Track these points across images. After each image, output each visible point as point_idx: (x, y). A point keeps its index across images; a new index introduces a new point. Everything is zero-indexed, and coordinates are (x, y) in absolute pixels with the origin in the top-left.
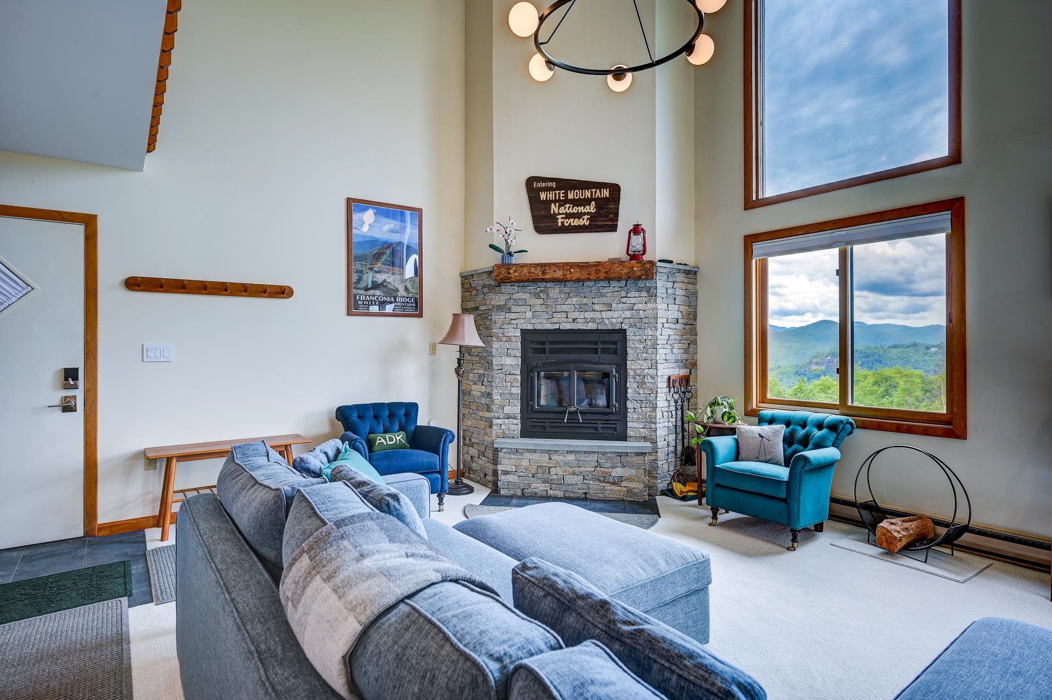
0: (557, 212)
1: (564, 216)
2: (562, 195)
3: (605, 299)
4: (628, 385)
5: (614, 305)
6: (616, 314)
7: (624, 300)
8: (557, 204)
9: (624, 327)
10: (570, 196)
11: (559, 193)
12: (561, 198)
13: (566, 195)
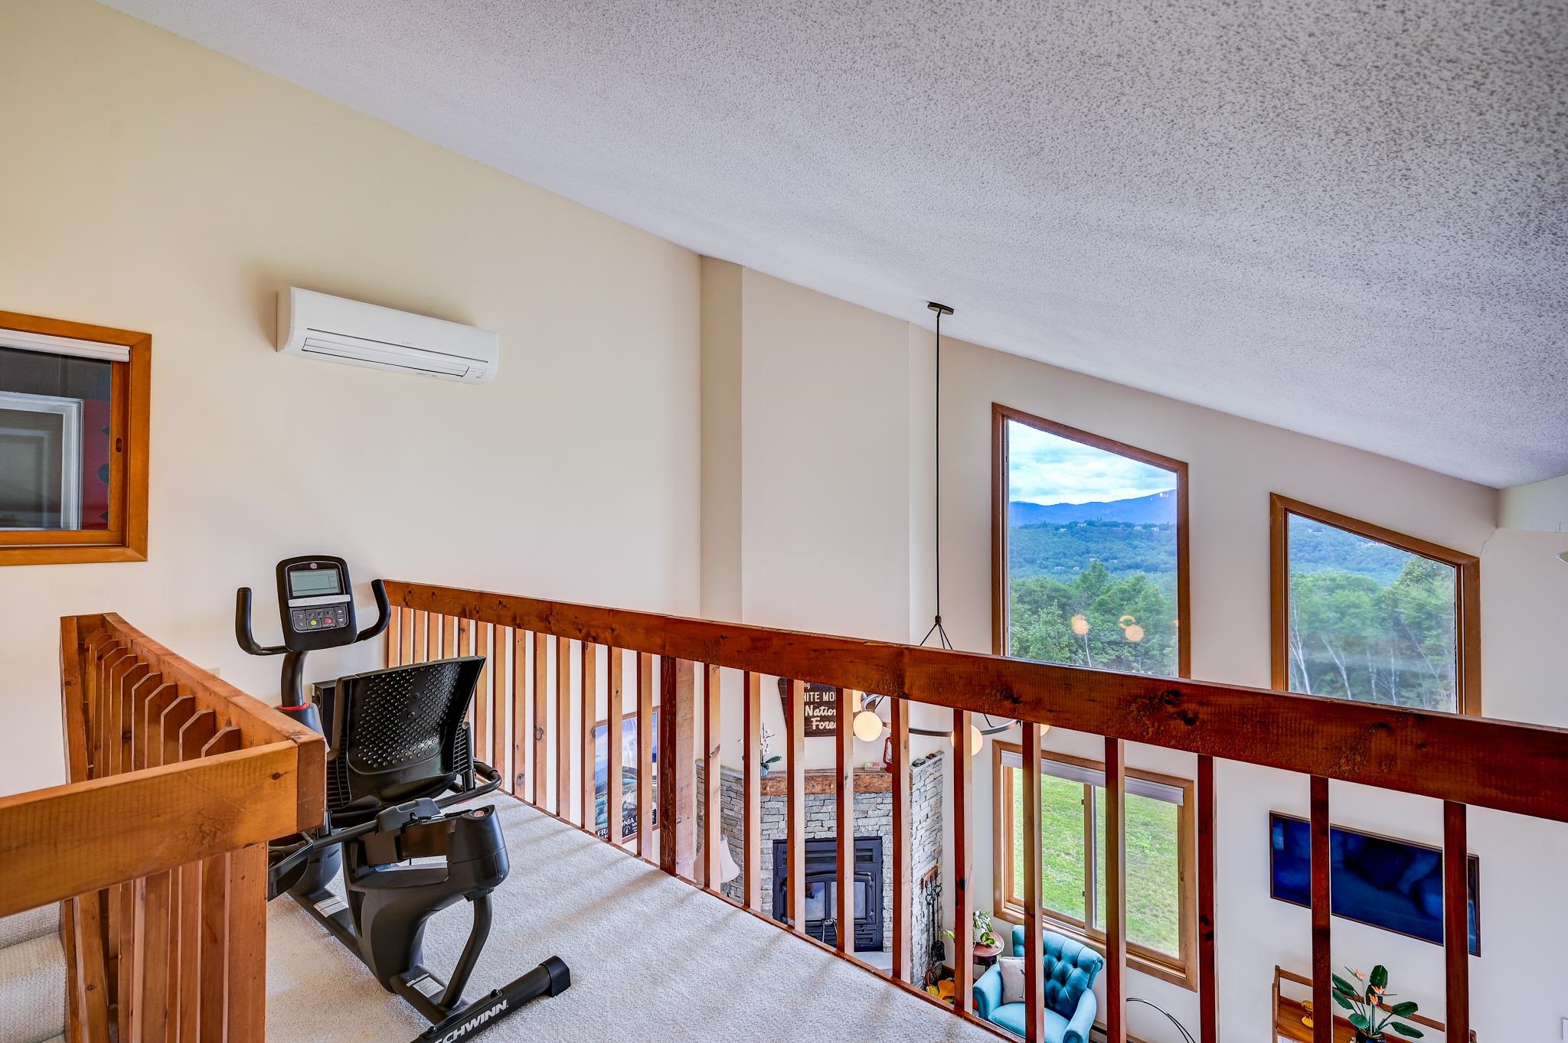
0: (811, 715)
1: (819, 719)
2: (816, 697)
3: (861, 806)
4: (884, 894)
5: (870, 812)
6: (872, 821)
7: (880, 807)
8: (812, 706)
9: (880, 834)
10: (826, 698)
11: (814, 695)
12: (816, 700)
13: (821, 697)
